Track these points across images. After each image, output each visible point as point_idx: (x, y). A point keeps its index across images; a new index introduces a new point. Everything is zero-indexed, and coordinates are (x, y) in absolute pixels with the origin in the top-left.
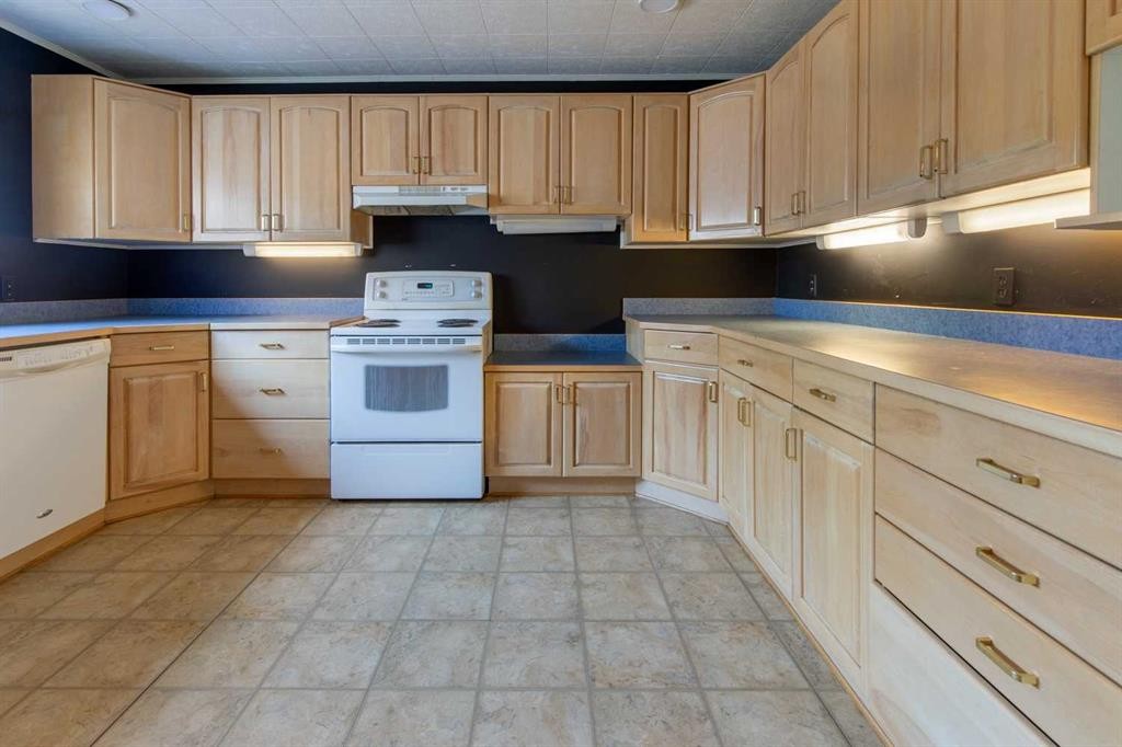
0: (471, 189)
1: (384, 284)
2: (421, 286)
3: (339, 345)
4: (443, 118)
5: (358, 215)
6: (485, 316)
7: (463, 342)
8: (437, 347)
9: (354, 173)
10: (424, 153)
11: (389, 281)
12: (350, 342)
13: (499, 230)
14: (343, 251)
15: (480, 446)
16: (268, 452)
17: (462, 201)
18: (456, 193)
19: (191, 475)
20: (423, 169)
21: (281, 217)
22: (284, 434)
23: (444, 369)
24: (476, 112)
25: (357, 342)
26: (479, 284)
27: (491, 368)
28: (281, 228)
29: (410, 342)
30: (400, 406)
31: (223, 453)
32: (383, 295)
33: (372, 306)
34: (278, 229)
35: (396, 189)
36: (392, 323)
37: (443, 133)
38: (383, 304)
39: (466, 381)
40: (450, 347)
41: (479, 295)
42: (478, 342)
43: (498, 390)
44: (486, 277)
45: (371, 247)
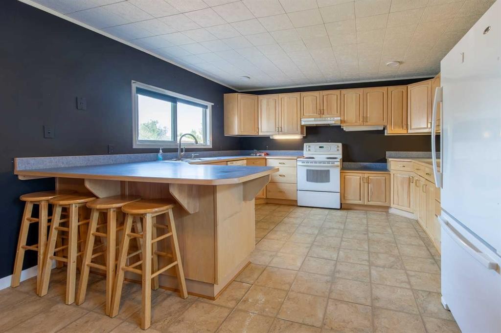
0: (336, 118)
1: (309, 147)
2: (320, 147)
3: (299, 163)
4: (327, 98)
5: (302, 127)
6: (340, 157)
7: (334, 163)
8: (326, 165)
9: (302, 115)
10: (322, 108)
11: (311, 146)
12: (302, 163)
13: (344, 130)
14: (298, 137)
15: (339, 194)
16: (281, 192)
17: (333, 122)
18: (331, 120)
19: (262, 197)
20: (321, 113)
21: (282, 128)
22: (285, 187)
23: (329, 171)
24: (337, 96)
25: (304, 163)
26: (338, 147)
27: (342, 171)
28: (282, 131)
29: (319, 163)
30: (316, 181)
31: (270, 191)
32: (309, 150)
33: (306, 153)
34: (280, 131)
35: (313, 119)
36: (313, 158)
37: (327, 102)
38: (310, 153)
39: (335, 174)
40: (331, 164)
41: (338, 150)
42: (339, 164)
43: (344, 178)
44: (340, 145)
45: (305, 135)
